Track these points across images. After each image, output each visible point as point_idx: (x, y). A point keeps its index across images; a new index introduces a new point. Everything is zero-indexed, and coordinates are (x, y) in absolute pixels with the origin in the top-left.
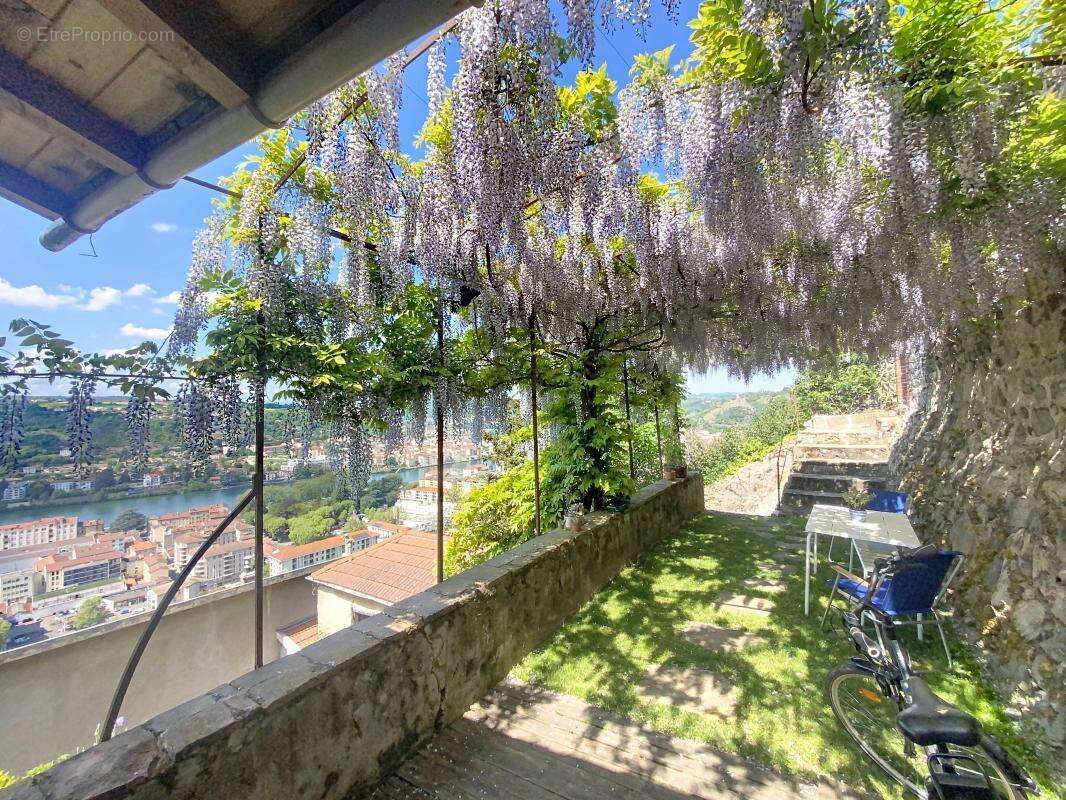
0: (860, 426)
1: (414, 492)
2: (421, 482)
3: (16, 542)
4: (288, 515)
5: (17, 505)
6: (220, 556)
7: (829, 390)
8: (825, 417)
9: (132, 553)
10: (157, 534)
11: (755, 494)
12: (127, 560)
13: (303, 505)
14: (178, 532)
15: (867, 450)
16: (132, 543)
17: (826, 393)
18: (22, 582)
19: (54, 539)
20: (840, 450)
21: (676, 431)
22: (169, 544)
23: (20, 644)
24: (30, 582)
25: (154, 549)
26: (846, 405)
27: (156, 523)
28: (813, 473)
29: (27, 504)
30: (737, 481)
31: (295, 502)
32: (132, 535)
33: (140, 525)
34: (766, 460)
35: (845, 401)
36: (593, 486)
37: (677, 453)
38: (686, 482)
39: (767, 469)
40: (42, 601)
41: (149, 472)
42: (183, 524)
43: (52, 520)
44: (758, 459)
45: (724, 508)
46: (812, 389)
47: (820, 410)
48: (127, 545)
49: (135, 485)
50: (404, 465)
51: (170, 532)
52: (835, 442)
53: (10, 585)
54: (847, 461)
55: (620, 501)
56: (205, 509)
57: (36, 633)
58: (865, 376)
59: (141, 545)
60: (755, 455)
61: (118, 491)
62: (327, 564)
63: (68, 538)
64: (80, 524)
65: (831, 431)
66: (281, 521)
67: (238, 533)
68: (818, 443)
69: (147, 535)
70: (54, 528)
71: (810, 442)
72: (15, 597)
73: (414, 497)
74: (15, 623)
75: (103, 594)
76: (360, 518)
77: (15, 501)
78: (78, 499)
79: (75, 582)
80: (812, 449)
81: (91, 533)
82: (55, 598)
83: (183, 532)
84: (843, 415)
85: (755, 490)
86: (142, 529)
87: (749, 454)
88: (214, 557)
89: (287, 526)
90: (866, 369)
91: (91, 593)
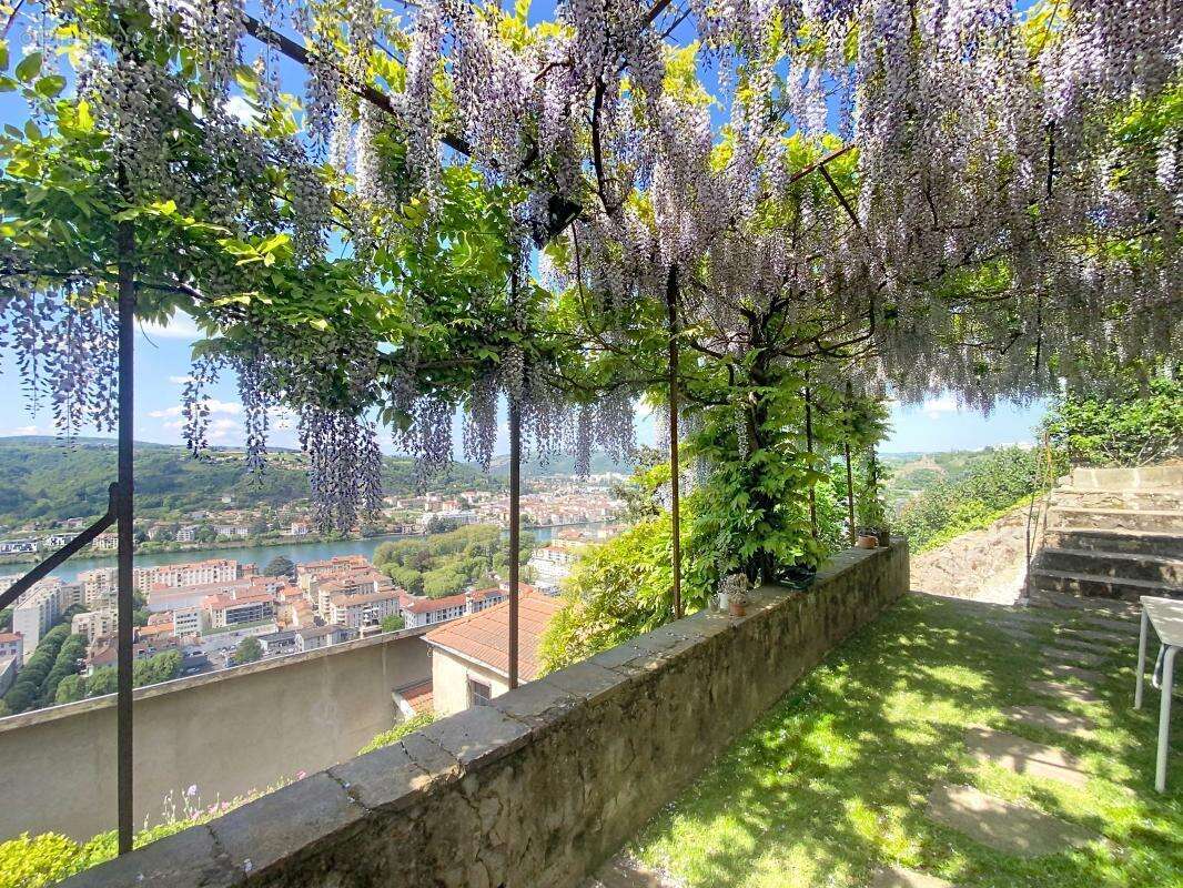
0: (1157, 483)
1: (546, 551)
2: (553, 541)
3: (188, 580)
4: (423, 569)
5: (188, 546)
6: (359, 606)
7: (1101, 433)
8: (1093, 471)
9: (282, 598)
10: (304, 581)
11: (974, 574)
12: (277, 604)
13: (437, 560)
14: (323, 580)
15: (1174, 517)
16: (283, 588)
17: (1097, 438)
18: (193, 617)
19: (218, 580)
20: (1126, 517)
21: (871, 483)
22: (315, 593)
23: (191, 674)
24: (199, 618)
25: (301, 595)
26: (1129, 455)
27: (302, 570)
28: (1080, 547)
29: (196, 546)
30: (948, 555)
31: (429, 556)
32: (283, 581)
33: (288, 570)
34: (992, 530)
35: (1128, 449)
36: (761, 550)
37: (873, 512)
38: (886, 552)
39: (993, 540)
40: (208, 637)
41: (296, 520)
42: (326, 573)
43: (215, 562)
44: (981, 528)
45: (927, 589)
46: (1072, 432)
47: (1084, 461)
48: (278, 589)
49: (284, 533)
50: (537, 523)
51: (315, 579)
52: (1115, 506)
53: (183, 619)
54: (1139, 534)
55: (800, 574)
56: (346, 558)
57: (203, 664)
58: (1166, 413)
59: (290, 590)
60: (976, 522)
61: (270, 538)
62: (444, 623)
63: (229, 579)
64: (239, 567)
65: (1107, 491)
66: (416, 574)
67: (376, 585)
68: (1086, 506)
69: (295, 581)
70: (217, 570)
71: (1073, 505)
72: (187, 630)
73: (546, 557)
74: (186, 655)
75: (257, 634)
76: (493, 576)
77: (186, 543)
78: (238, 545)
79: (236, 620)
80: (1076, 515)
81: (248, 576)
82: (219, 635)
83: (326, 580)
84: (1123, 468)
85: (974, 568)
86: (290, 575)
87: (967, 520)
88: (354, 607)
89: (421, 580)
90: (1168, 402)
91: (250, 632)
